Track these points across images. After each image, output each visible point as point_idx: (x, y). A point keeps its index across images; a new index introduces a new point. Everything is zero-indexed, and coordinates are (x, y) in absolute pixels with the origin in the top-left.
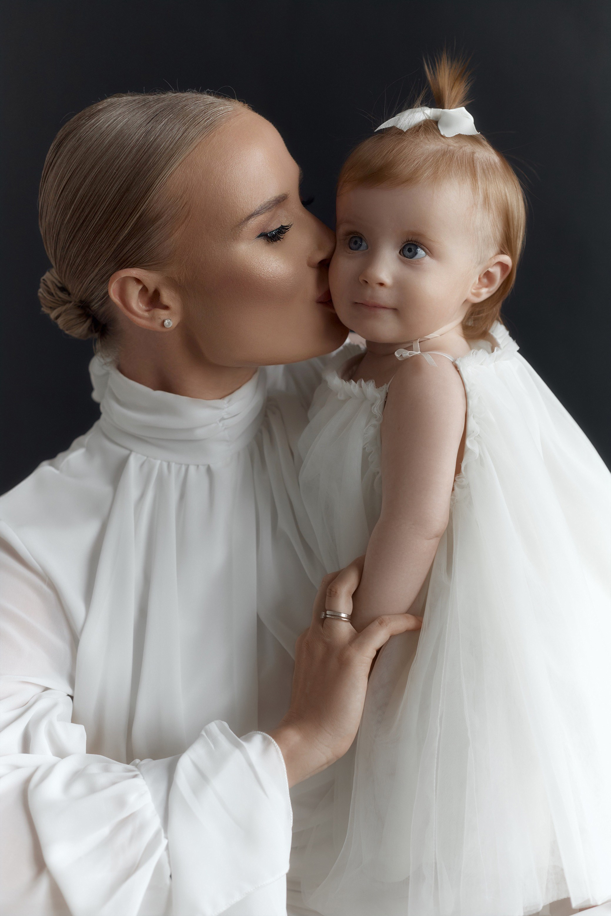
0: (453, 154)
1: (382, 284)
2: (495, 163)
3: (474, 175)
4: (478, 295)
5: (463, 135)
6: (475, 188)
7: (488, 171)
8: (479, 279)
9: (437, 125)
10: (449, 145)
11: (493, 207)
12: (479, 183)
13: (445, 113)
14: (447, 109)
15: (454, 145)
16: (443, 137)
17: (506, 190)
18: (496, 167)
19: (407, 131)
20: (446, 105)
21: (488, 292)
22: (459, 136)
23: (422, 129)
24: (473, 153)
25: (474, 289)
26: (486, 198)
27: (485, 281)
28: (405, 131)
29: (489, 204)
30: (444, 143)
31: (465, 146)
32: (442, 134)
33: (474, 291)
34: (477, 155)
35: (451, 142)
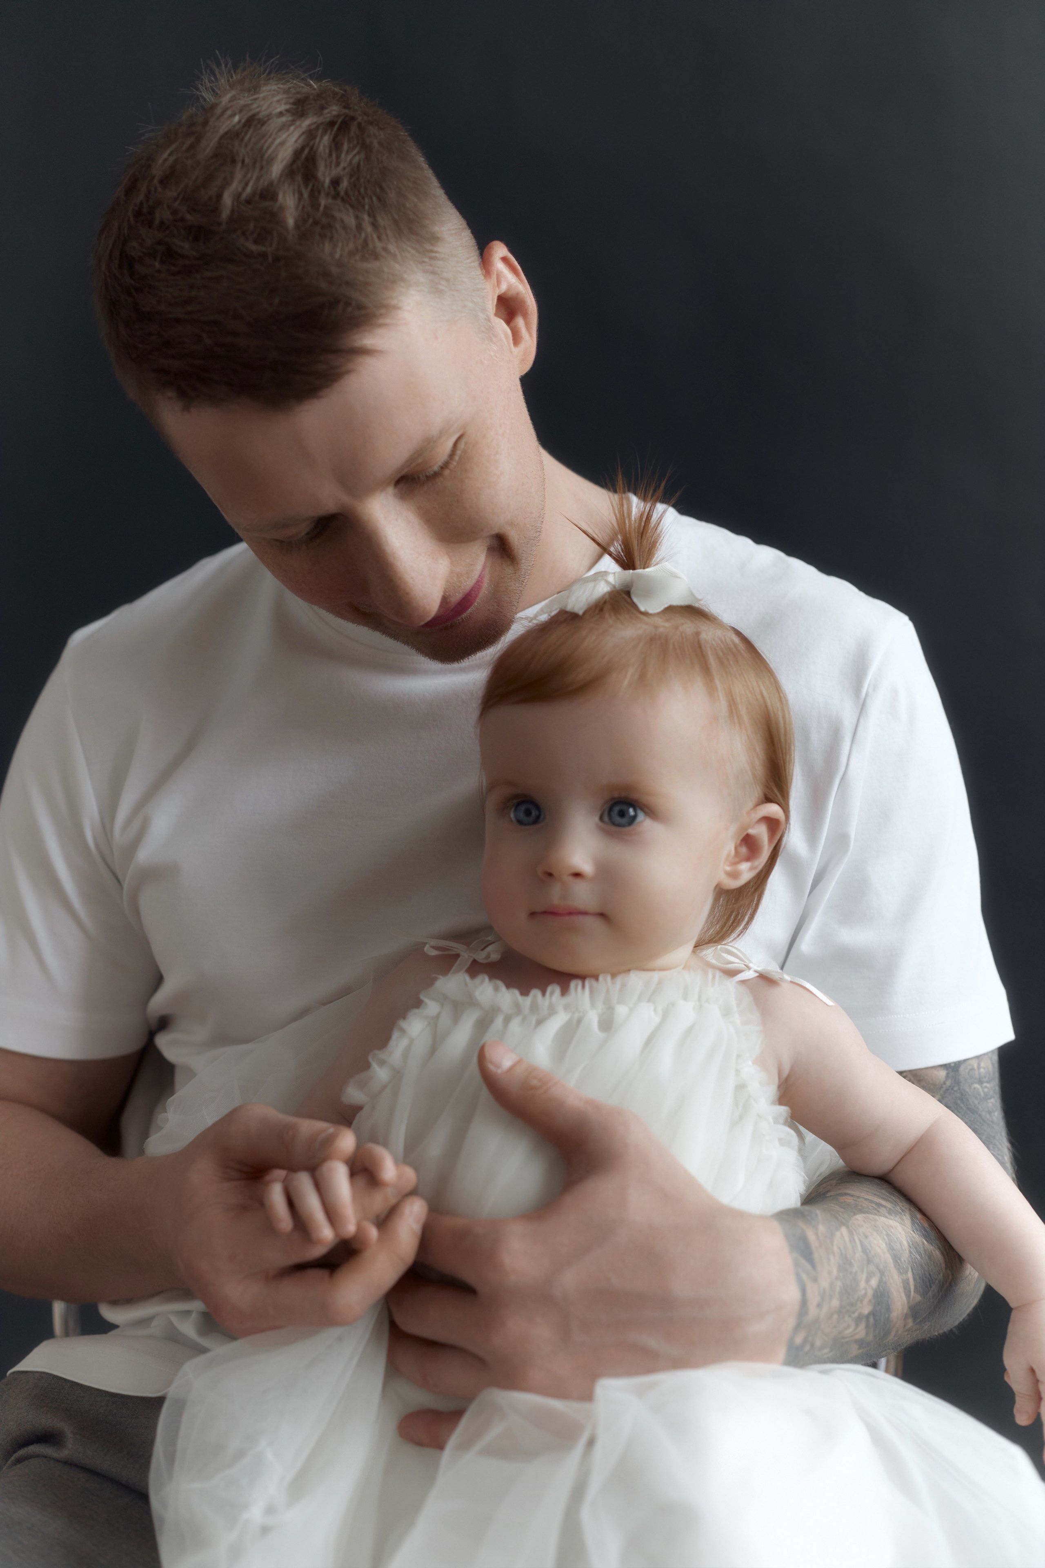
0: (667, 641)
1: (577, 875)
2: (736, 646)
3: (706, 670)
4: (734, 875)
5: (677, 607)
6: (711, 690)
7: (728, 660)
8: (736, 848)
9: (630, 597)
10: (656, 627)
11: (746, 718)
12: (717, 681)
13: (638, 575)
14: (640, 569)
15: (664, 626)
16: (646, 614)
17: (762, 687)
18: (739, 651)
19: (584, 613)
20: (637, 563)
21: (751, 869)
22: (671, 610)
23: (607, 608)
24: (698, 634)
25: (729, 866)
26: (732, 705)
27: (744, 850)
28: (581, 613)
29: (739, 717)
30: (647, 624)
31: (682, 624)
32: (642, 609)
33: (728, 868)
34: (703, 636)
35: (659, 621)
